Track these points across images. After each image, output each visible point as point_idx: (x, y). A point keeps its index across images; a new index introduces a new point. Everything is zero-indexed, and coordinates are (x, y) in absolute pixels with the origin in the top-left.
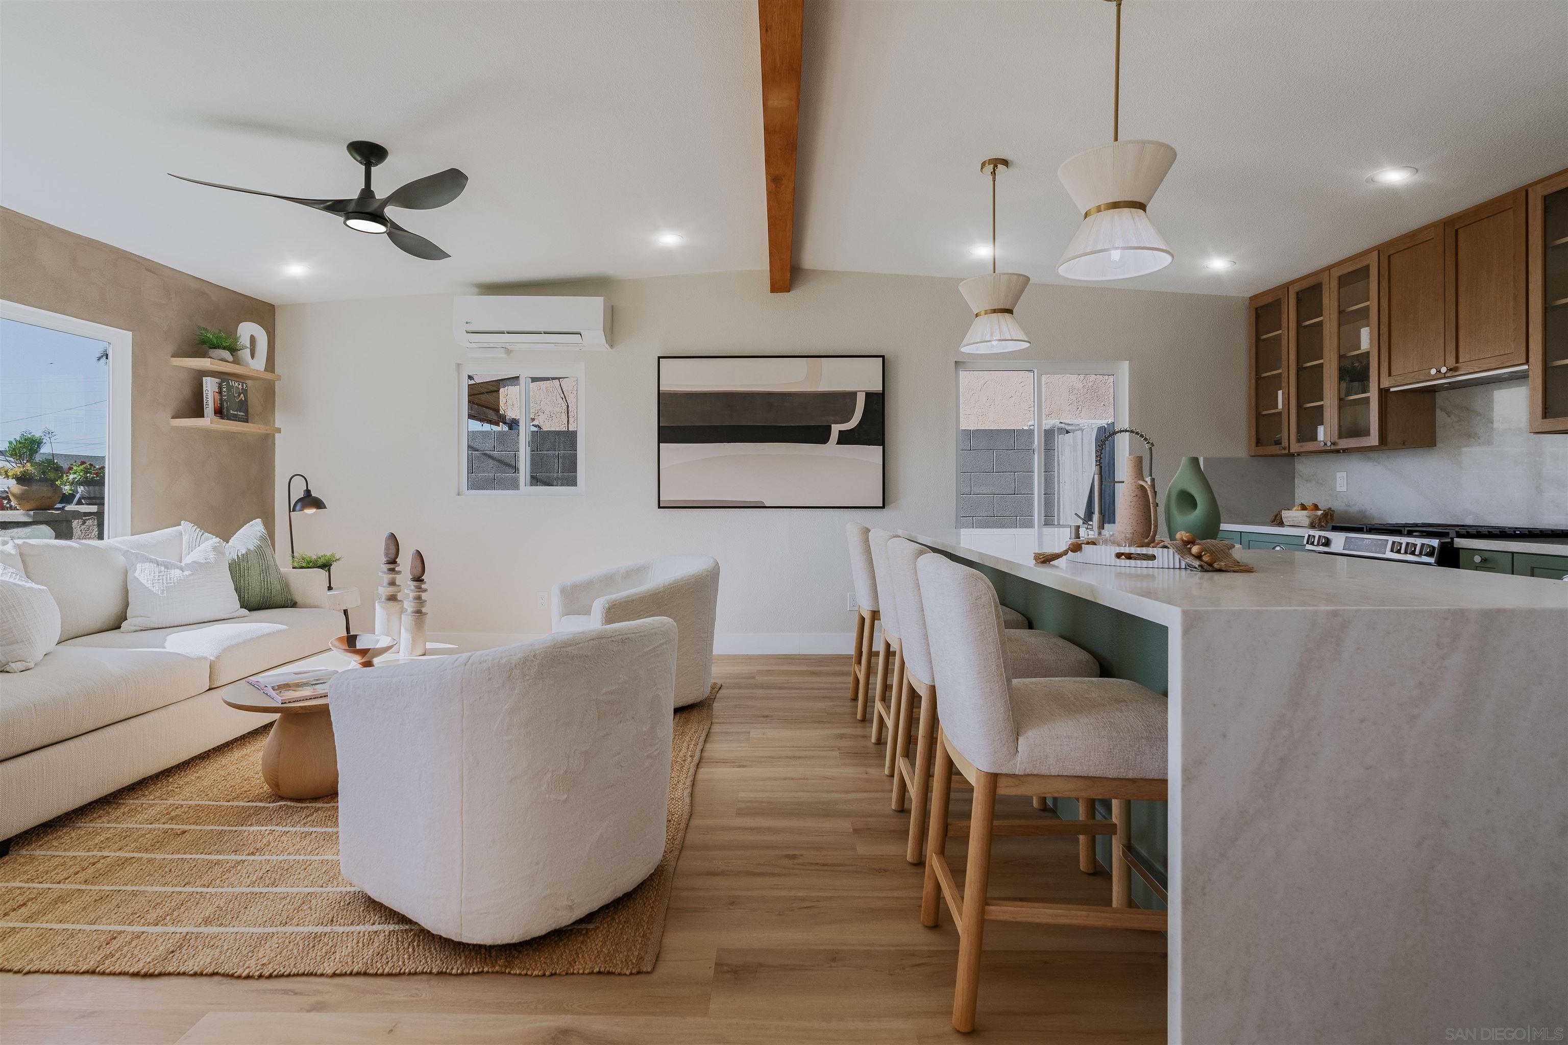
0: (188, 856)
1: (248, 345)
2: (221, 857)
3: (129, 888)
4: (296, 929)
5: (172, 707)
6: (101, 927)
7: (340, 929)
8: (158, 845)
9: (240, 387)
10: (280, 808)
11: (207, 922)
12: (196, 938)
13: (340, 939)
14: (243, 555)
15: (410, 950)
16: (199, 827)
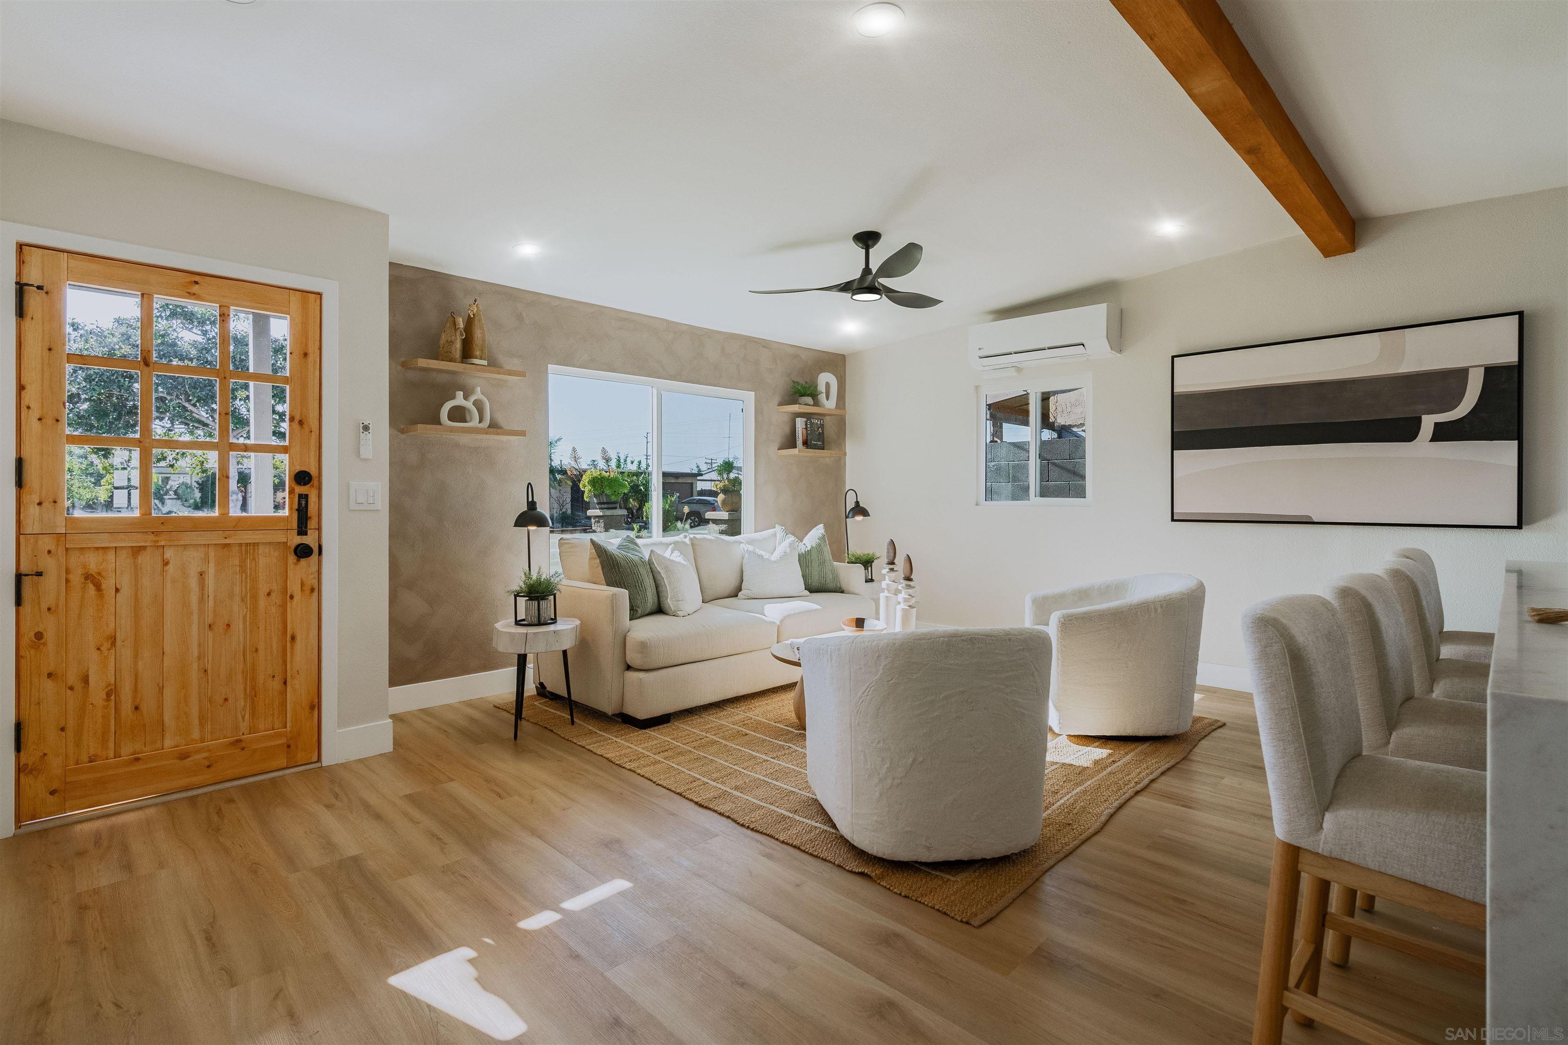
0: (743, 749)
1: (824, 391)
2: (758, 755)
3: (711, 757)
4: (776, 809)
5: (753, 652)
6: (692, 774)
7: (797, 818)
8: (732, 738)
9: (819, 422)
10: (800, 735)
11: (736, 788)
12: (728, 795)
13: (795, 823)
14: (808, 551)
15: (829, 845)
16: (754, 734)
